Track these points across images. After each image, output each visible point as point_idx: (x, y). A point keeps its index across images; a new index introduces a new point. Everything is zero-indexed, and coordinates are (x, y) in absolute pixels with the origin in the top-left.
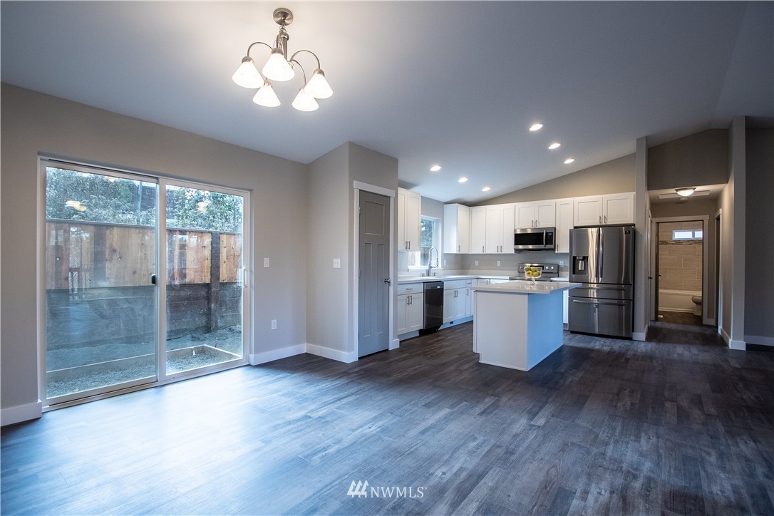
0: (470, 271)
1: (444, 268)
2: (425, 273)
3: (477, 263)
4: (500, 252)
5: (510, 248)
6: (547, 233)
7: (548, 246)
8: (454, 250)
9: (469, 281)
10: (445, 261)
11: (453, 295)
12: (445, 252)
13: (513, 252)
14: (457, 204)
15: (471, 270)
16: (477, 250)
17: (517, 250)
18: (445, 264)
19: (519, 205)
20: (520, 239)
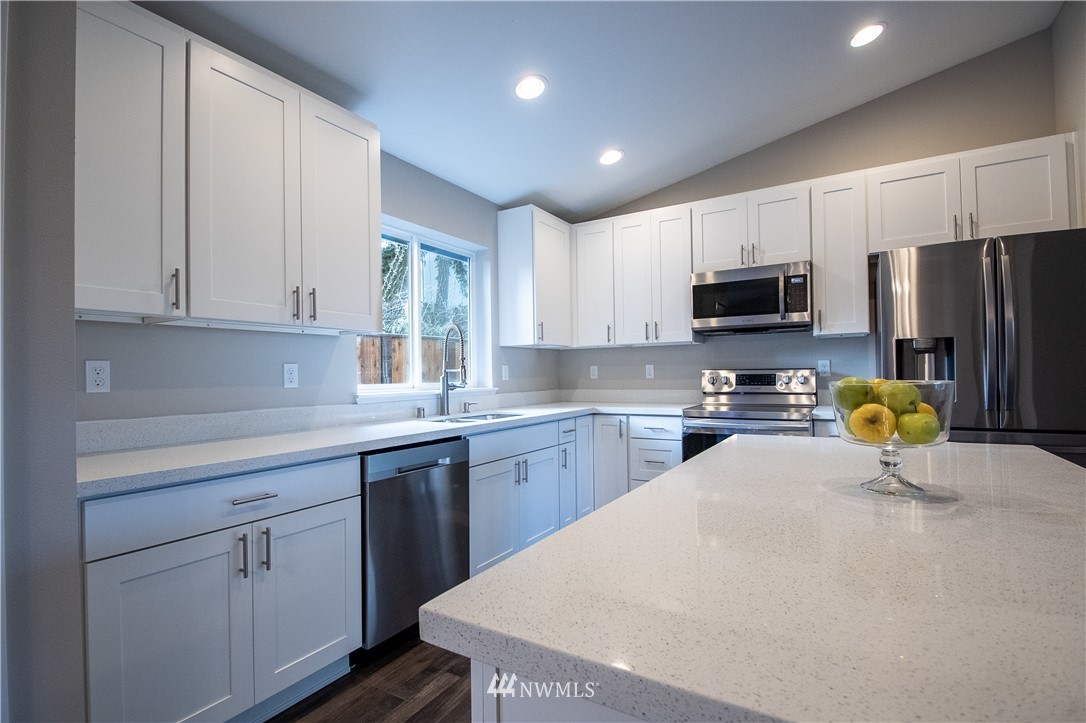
0: (578, 393)
1: (502, 388)
2: (430, 406)
3: (594, 371)
4: (652, 341)
5: (680, 326)
6: (787, 279)
7: (795, 317)
8: (527, 337)
9: (569, 425)
10: (505, 369)
11: (512, 478)
12: (504, 343)
13: (688, 337)
14: (531, 206)
15: (578, 391)
16: (590, 337)
17: (697, 333)
18: (505, 376)
19: (699, 206)
20: (708, 298)
